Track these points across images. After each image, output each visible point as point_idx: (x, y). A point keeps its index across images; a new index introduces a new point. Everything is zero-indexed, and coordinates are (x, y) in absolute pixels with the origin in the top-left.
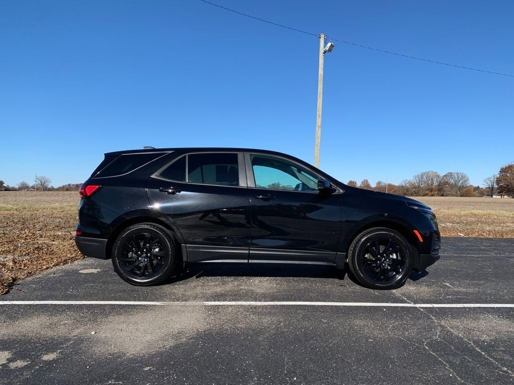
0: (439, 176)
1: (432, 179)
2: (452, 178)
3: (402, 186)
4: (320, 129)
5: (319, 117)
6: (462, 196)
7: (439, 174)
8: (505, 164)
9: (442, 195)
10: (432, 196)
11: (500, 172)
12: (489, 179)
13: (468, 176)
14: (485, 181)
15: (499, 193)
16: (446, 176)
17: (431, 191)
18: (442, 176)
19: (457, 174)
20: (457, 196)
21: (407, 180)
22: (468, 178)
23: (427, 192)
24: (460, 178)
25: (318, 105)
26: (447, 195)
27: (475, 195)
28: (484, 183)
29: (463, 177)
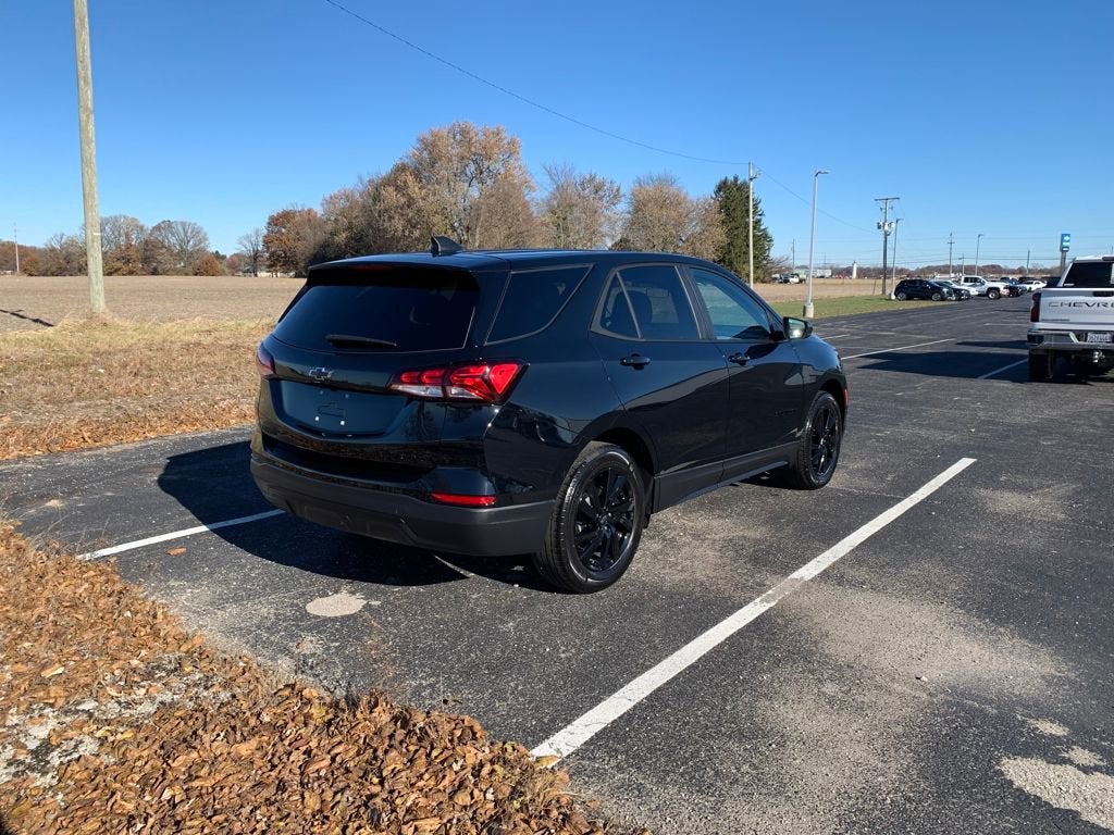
0: (142, 228)
1: (127, 235)
2: (173, 234)
3: (53, 250)
4: (92, 117)
5: (86, 82)
6: (196, 274)
7: (141, 223)
8: (276, 210)
9: (155, 272)
10: (131, 273)
11: (269, 223)
12: (247, 237)
13: (205, 230)
14: (241, 243)
15: (270, 266)
16: (158, 228)
17: (128, 261)
18: (150, 228)
19: (183, 224)
20: (187, 274)
21: (63, 235)
22: (206, 234)
23: (119, 264)
24: (189, 234)
25: (80, 50)
26: (165, 273)
27: (224, 271)
28: (240, 246)
29: (197, 232)
